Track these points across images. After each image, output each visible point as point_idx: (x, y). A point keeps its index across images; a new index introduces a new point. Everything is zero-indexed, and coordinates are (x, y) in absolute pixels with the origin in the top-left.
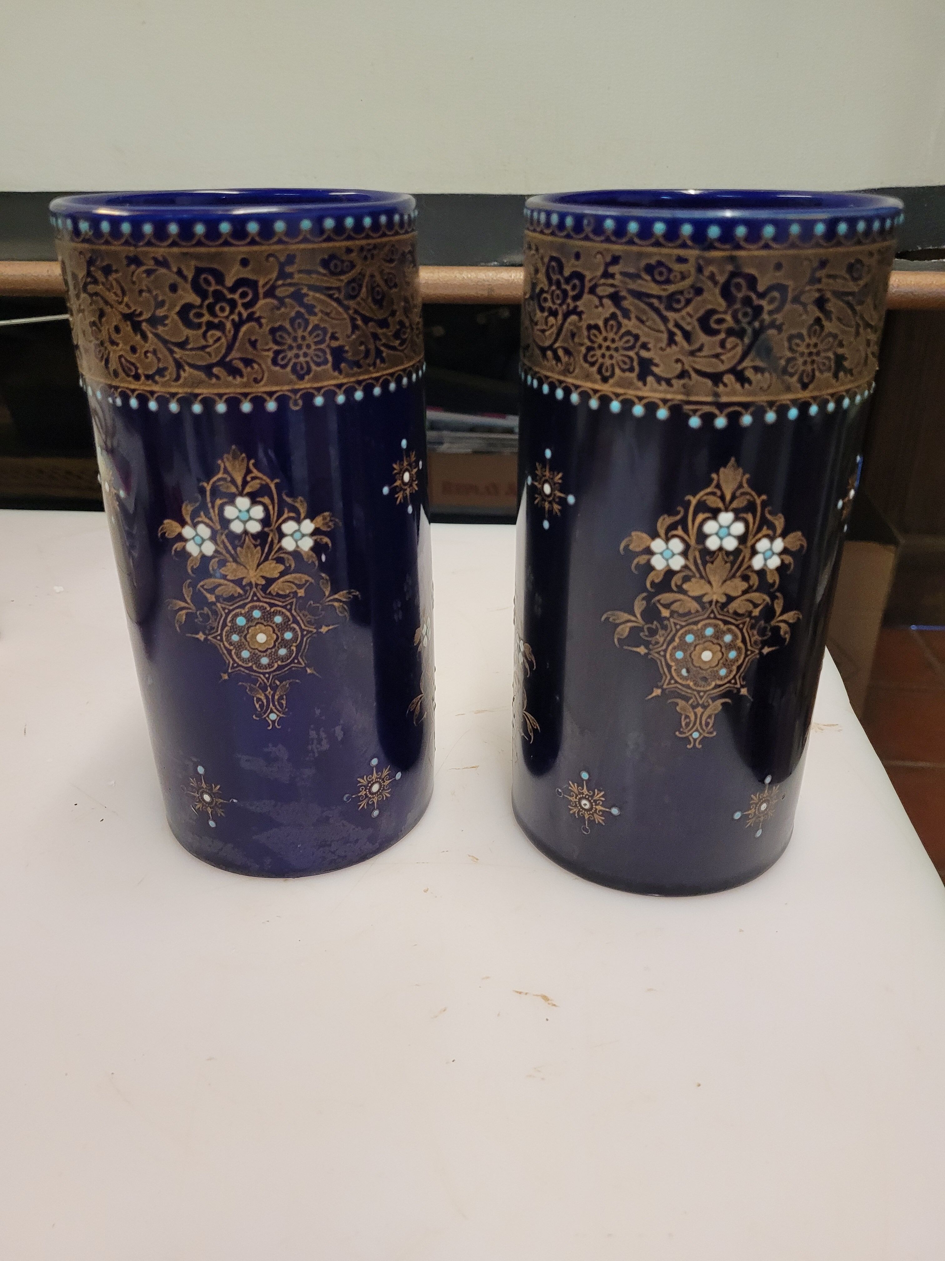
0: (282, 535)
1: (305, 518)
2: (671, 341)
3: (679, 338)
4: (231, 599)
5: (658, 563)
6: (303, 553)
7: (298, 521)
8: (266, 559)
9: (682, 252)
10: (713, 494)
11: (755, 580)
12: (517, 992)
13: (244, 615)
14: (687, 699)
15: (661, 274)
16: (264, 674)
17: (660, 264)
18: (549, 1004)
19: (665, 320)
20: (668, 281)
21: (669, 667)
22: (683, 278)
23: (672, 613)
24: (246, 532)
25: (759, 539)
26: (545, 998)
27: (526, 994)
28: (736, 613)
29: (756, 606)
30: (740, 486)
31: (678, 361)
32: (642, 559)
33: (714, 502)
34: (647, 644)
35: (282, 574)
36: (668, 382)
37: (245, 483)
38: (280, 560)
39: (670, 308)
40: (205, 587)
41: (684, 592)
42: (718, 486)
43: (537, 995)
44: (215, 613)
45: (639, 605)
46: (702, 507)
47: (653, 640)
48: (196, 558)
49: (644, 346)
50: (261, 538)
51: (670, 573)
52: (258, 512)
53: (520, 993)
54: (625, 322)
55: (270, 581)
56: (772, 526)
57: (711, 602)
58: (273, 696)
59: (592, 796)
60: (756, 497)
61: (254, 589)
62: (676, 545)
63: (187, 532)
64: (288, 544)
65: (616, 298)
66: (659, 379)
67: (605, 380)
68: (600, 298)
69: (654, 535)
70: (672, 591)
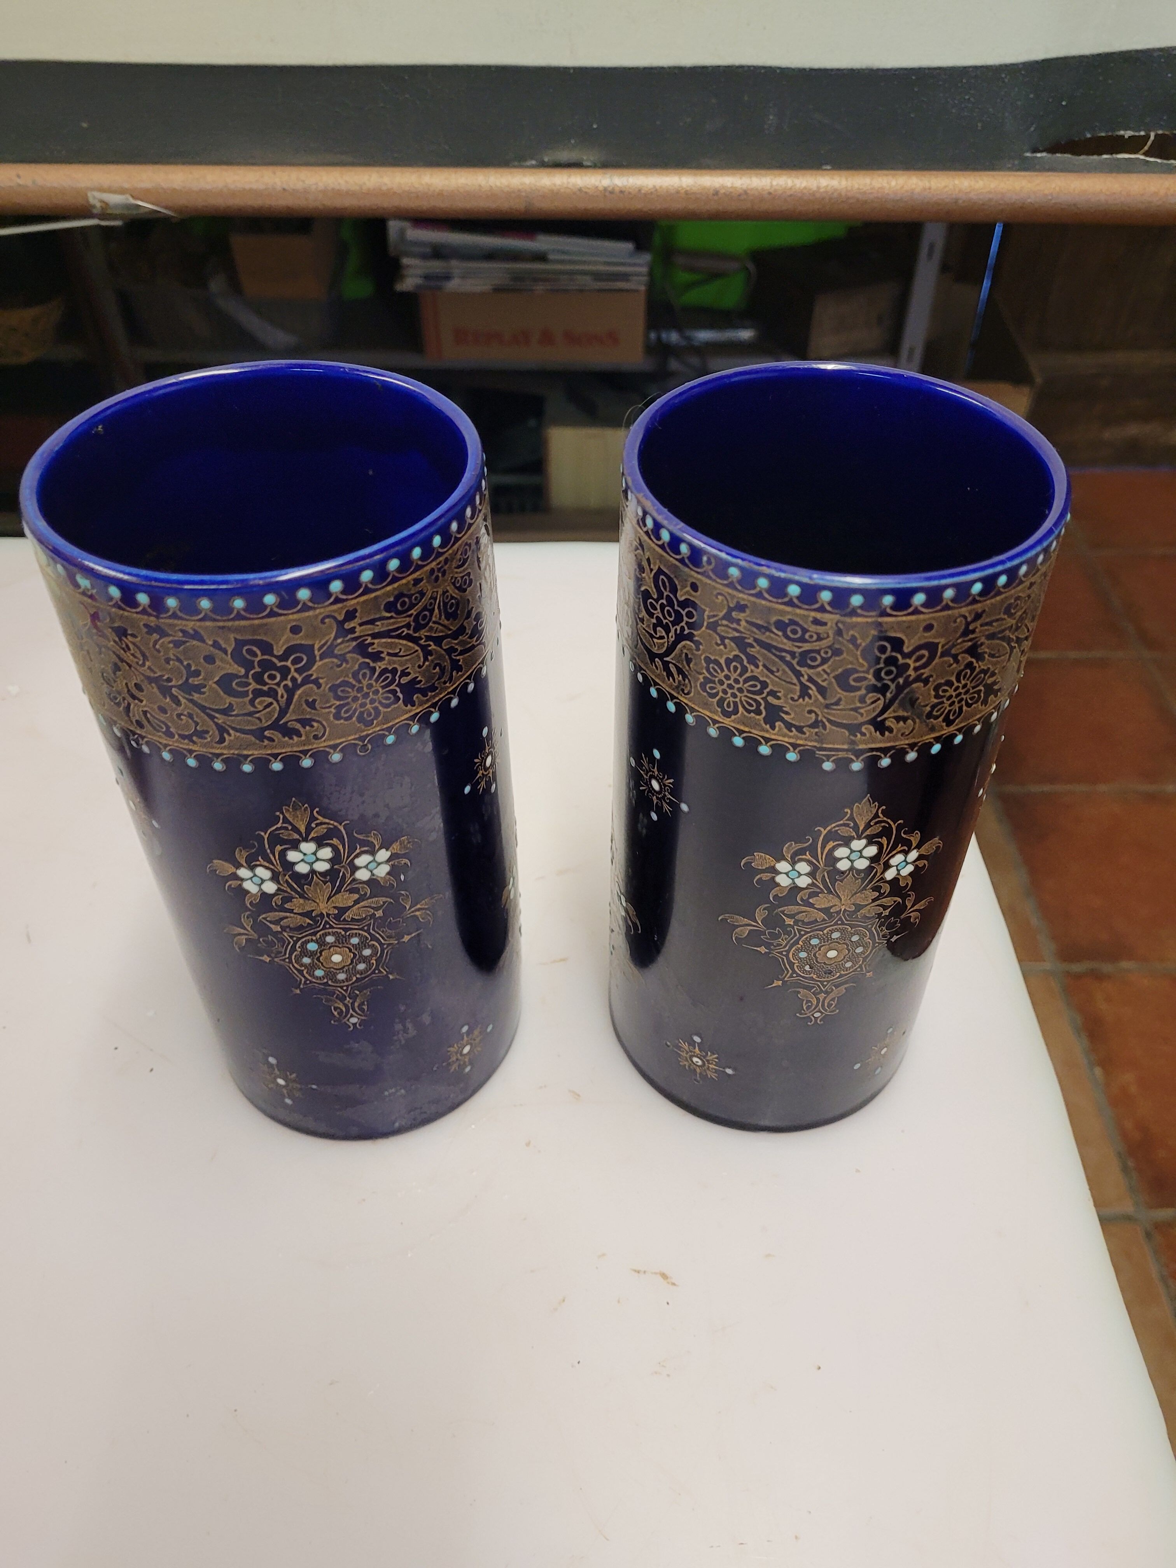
0: (355, 869)
1: (380, 848)
2: (804, 692)
3: (813, 691)
4: (300, 928)
5: (783, 881)
6: (379, 879)
7: (373, 853)
8: (338, 891)
9: (819, 616)
10: (847, 825)
11: (886, 888)
12: (635, 1271)
13: (317, 942)
14: (809, 988)
15: (794, 632)
16: (342, 987)
17: (793, 622)
18: (668, 1283)
19: (798, 675)
20: (802, 640)
21: (792, 965)
22: (819, 639)
23: (796, 922)
24: (313, 872)
25: (893, 856)
26: (664, 1276)
27: (645, 1272)
28: (865, 917)
29: (885, 908)
30: (876, 816)
31: (810, 712)
32: (766, 876)
33: (844, 832)
34: (768, 945)
35: (356, 902)
36: (800, 729)
37: (309, 829)
38: (352, 891)
39: (801, 663)
40: (268, 919)
41: (812, 906)
42: (852, 818)
43: (656, 1273)
44: (282, 941)
45: (760, 914)
46: (832, 836)
47: (775, 942)
48: (256, 895)
49: (773, 693)
50: (331, 875)
51: (795, 889)
52: (326, 853)
53: (638, 1272)
54: (751, 667)
55: (343, 910)
56: (908, 844)
57: (838, 913)
58: (353, 1004)
59: (704, 1057)
60: (892, 823)
61: (326, 918)
62: (803, 867)
63: (244, 873)
64: (363, 875)
65: (740, 642)
66: (789, 726)
67: (727, 714)
68: (723, 638)
69: (780, 858)
70: (798, 904)
